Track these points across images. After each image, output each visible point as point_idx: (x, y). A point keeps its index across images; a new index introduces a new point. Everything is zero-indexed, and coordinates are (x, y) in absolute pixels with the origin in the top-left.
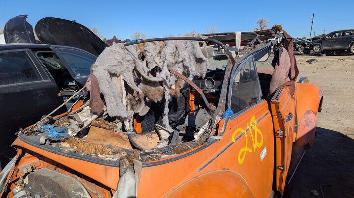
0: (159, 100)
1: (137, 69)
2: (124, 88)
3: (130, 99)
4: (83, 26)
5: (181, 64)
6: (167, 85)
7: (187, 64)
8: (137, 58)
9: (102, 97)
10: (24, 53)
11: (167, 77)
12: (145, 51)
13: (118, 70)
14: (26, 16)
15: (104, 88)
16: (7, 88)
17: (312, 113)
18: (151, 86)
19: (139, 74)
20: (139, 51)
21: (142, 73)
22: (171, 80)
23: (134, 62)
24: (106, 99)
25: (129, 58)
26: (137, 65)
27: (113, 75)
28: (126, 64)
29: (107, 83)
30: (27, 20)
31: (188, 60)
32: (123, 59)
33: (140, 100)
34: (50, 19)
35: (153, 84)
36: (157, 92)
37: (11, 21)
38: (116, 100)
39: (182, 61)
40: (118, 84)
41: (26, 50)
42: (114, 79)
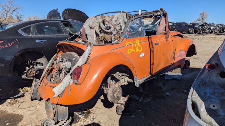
0: (110, 41)
1: (101, 26)
2: (95, 34)
3: (98, 39)
4: (82, 12)
5: (119, 25)
6: (113, 34)
7: (121, 25)
8: (101, 22)
9: (86, 35)
10: (58, 23)
11: (113, 31)
12: (105, 19)
13: (93, 26)
14: (57, 9)
15: (87, 32)
16: (52, 36)
17: (183, 51)
18: (107, 34)
19: (101, 29)
20: (102, 19)
21: (103, 28)
22: (115, 32)
23: (99, 23)
24: (88, 36)
25: (97, 21)
26: (100, 24)
27: (91, 28)
28: (96, 24)
29: (88, 30)
30: (58, 11)
31: (122, 23)
32: (95, 22)
33: (102, 41)
34: (69, 9)
35: (107, 33)
36: (109, 37)
37: (51, 12)
38: (92, 37)
39: (119, 24)
40: (93, 32)
41: (59, 21)
42: (91, 30)
